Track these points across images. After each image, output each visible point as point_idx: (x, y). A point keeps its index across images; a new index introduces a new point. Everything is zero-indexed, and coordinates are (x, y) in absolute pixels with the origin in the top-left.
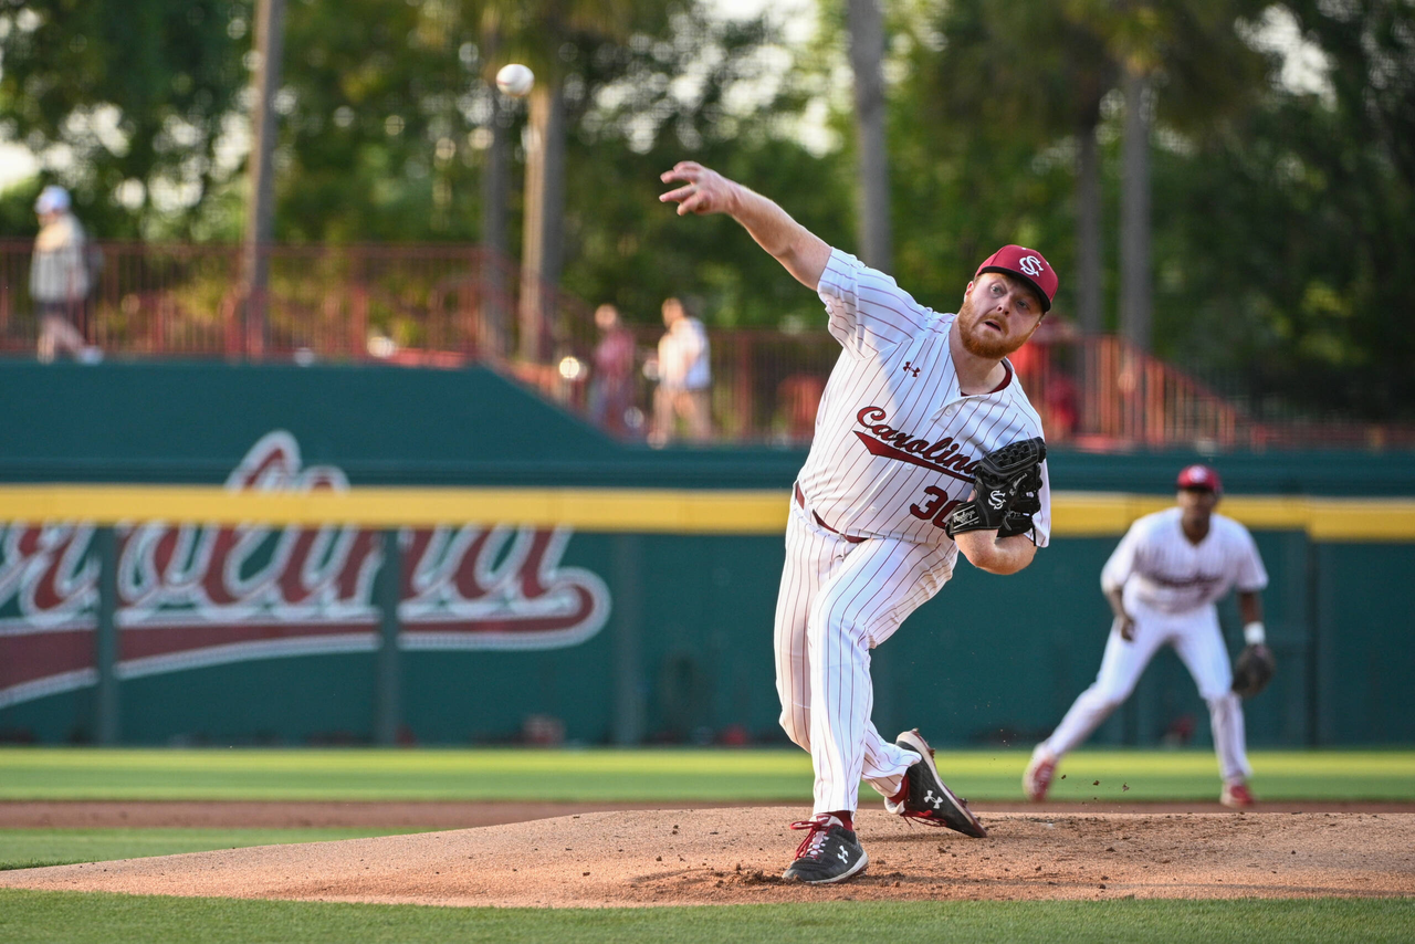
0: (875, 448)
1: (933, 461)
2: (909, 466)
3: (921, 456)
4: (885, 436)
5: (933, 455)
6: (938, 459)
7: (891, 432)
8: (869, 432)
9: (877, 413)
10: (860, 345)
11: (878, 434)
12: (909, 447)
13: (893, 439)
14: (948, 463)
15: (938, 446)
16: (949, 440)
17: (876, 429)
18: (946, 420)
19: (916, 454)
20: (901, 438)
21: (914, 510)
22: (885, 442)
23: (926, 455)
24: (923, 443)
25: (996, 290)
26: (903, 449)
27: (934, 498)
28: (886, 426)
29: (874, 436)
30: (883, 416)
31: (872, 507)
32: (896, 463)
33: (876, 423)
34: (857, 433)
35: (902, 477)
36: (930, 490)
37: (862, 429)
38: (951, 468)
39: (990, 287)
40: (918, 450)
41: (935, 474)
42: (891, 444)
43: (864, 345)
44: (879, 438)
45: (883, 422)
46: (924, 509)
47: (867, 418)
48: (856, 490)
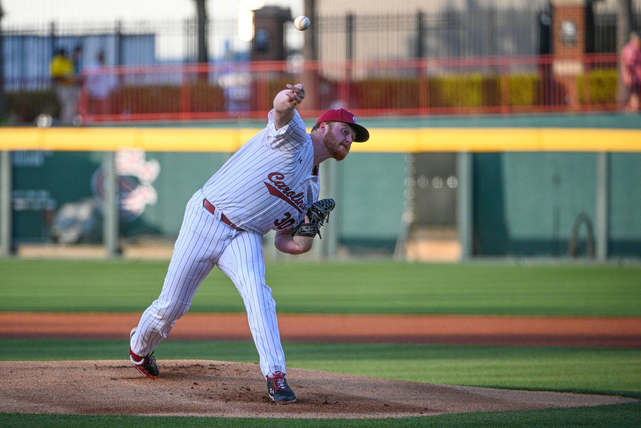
0: (273, 191)
1: (294, 202)
2: (284, 202)
3: (290, 199)
4: (280, 187)
5: (295, 199)
6: (296, 201)
7: (284, 185)
8: (273, 184)
9: (279, 176)
11: (276, 185)
12: (288, 194)
13: (283, 189)
14: (298, 204)
15: (297, 196)
16: (302, 194)
17: (276, 183)
20: (287, 189)
21: (277, 222)
22: (279, 190)
24: (294, 193)
25: (345, 131)
26: (285, 194)
27: (286, 217)
28: (283, 183)
29: (274, 186)
30: (283, 178)
32: (280, 200)
33: (278, 180)
34: (265, 183)
35: (280, 206)
36: (286, 214)
37: (268, 181)
38: (298, 206)
39: (342, 130)
40: (290, 196)
41: (292, 207)
42: (282, 191)
44: (277, 187)
45: (282, 181)
46: (280, 221)
47: (274, 178)
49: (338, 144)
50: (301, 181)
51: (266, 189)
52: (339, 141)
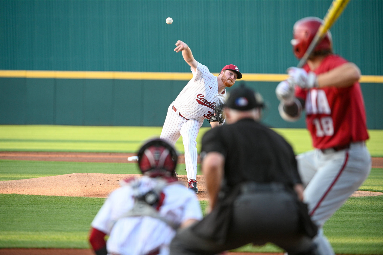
0: (200, 102)
2: (206, 107)
3: (209, 105)
4: (203, 101)
5: (211, 105)
6: (212, 106)
7: (204, 100)
8: (199, 99)
9: (202, 96)
10: (200, 81)
12: (207, 103)
14: (213, 107)
15: (213, 104)
16: (215, 102)
17: (201, 99)
18: (215, 98)
19: (208, 105)
20: (206, 101)
21: (204, 115)
23: (210, 105)
24: (210, 103)
25: (231, 74)
26: (206, 104)
27: (209, 113)
29: (200, 100)
30: (203, 96)
31: (196, 114)
32: (204, 106)
34: (196, 99)
35: (204, 109)
36: (208, 112)
37: (197, 99)
38: (214, 108)
39: (229, 73)
41: (210, 109)
42: (204, 102)
43: (201, 81)
44: (201, 101)
45: (203, 98)
46: (206, 115)
47: (199, 97)
48: (193, 110)
49: (227, 79)
50: (213, 97)
51: (197, 102)
52: (228, 78)
